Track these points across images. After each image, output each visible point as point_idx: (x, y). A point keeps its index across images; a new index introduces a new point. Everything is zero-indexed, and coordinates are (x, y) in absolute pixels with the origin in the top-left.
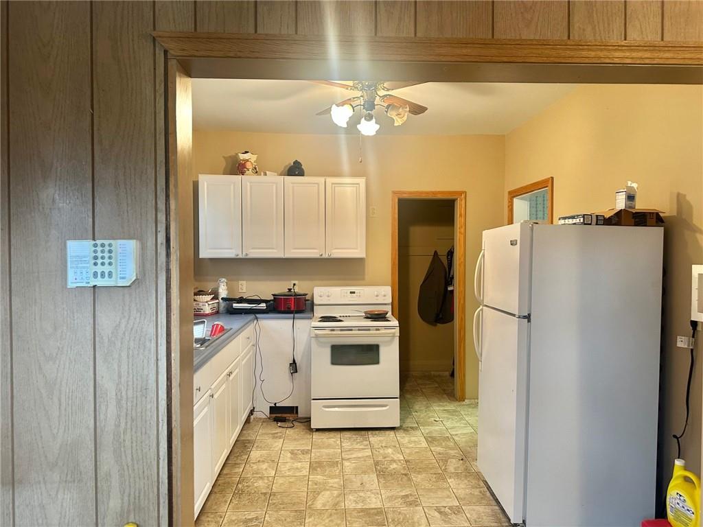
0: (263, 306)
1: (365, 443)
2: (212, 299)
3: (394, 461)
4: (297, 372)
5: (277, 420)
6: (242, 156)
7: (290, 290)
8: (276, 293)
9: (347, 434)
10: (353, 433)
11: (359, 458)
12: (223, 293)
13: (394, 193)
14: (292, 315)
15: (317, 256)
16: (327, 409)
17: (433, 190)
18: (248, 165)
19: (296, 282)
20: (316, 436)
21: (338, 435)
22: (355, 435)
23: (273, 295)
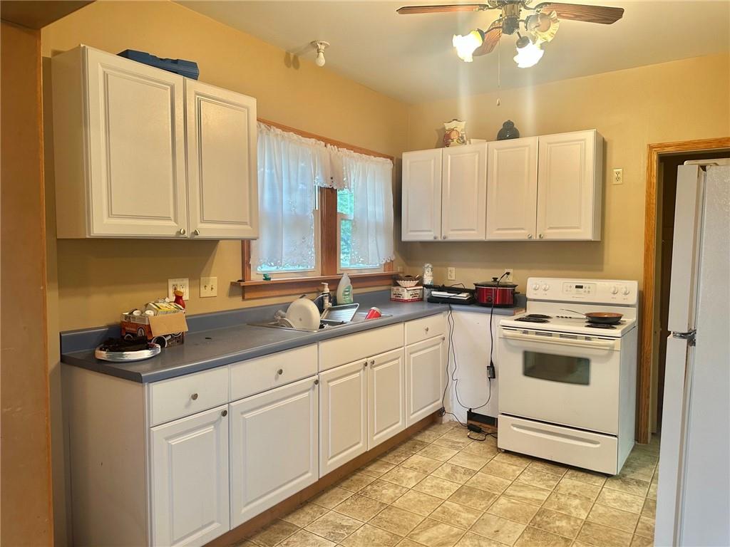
0: (464, 296)
1: (552, 483)
2: (417, 285)
3: (568, 517)
4: (494, 377)
5: (471, 428)
6: (448, 126)
7: (495, 279)
8: (479, 282)
9: (538, 467)
10: (547, 466)
11: (526, 499)
12: (428, 280)
13: (651, 147)
14: (490, 309)
15: (525, 238)
16: (515, 429)
17: (720, 136)
18: (454, 136)
19: (511, 271)
20: (500, 458)
21: (525, 463)
22: (548, 469)
23: (476, 285)
